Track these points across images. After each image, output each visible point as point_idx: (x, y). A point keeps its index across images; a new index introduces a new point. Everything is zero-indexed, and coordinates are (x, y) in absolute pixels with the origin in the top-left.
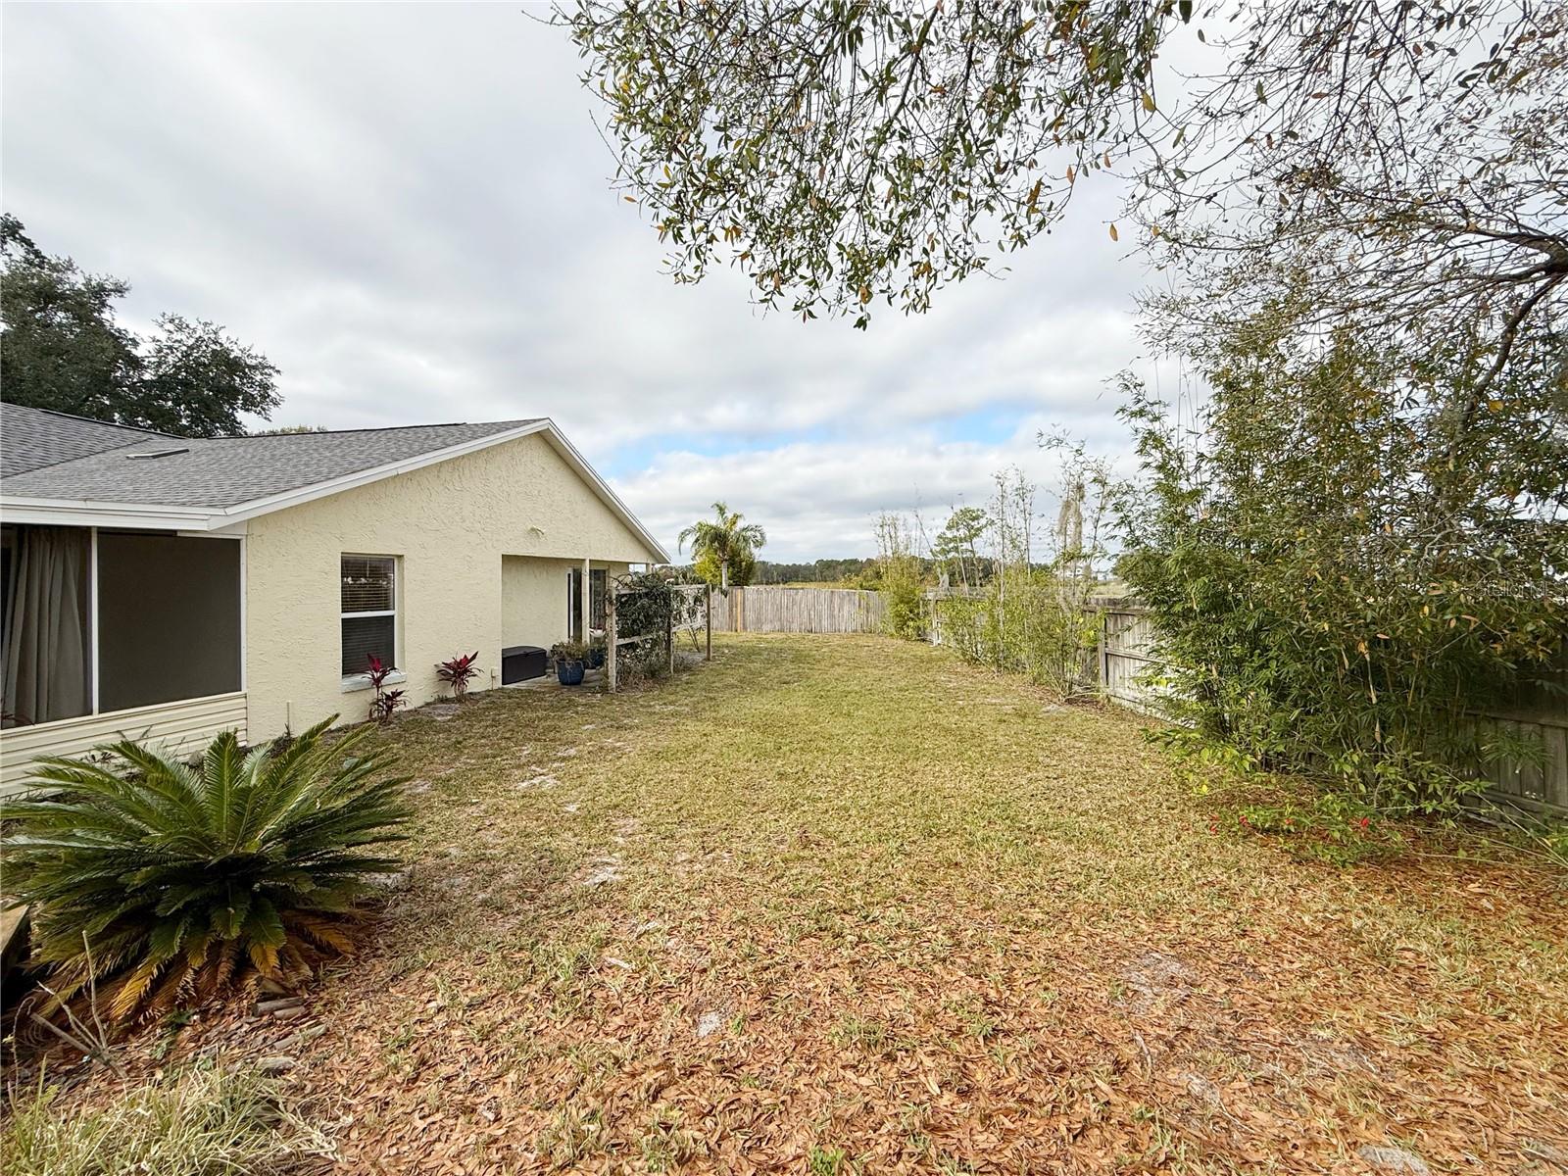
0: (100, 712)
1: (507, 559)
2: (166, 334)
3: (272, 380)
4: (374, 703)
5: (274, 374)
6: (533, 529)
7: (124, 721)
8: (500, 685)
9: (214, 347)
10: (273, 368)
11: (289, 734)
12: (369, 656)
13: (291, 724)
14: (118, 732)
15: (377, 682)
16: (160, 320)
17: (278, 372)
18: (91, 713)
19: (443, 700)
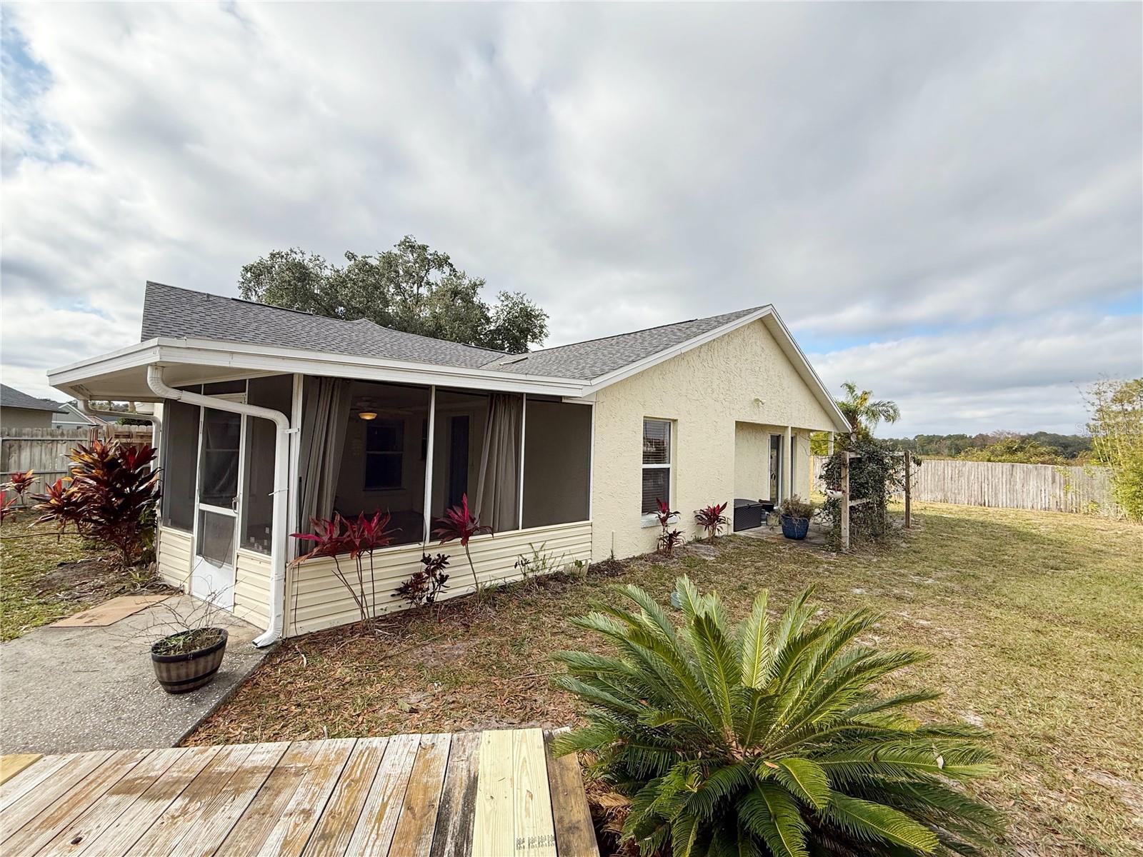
0: (522, 529)
1: (740, 425)
2: (501, 303)
3: (545, 323)
4: (661, 539)
5: (546, 319)
6: (757, 400)
7: (534, 536)
8: (733, 532)
9: (520, 306)
10: (545, 315)
11: (612, 557)
12: (658, 501)
13: (614, 548)
14: (530, 544)
15: (663, 521)
16: (499, 295)
17: (548, 317)
18: (518, 529)
19: (699, 541)
